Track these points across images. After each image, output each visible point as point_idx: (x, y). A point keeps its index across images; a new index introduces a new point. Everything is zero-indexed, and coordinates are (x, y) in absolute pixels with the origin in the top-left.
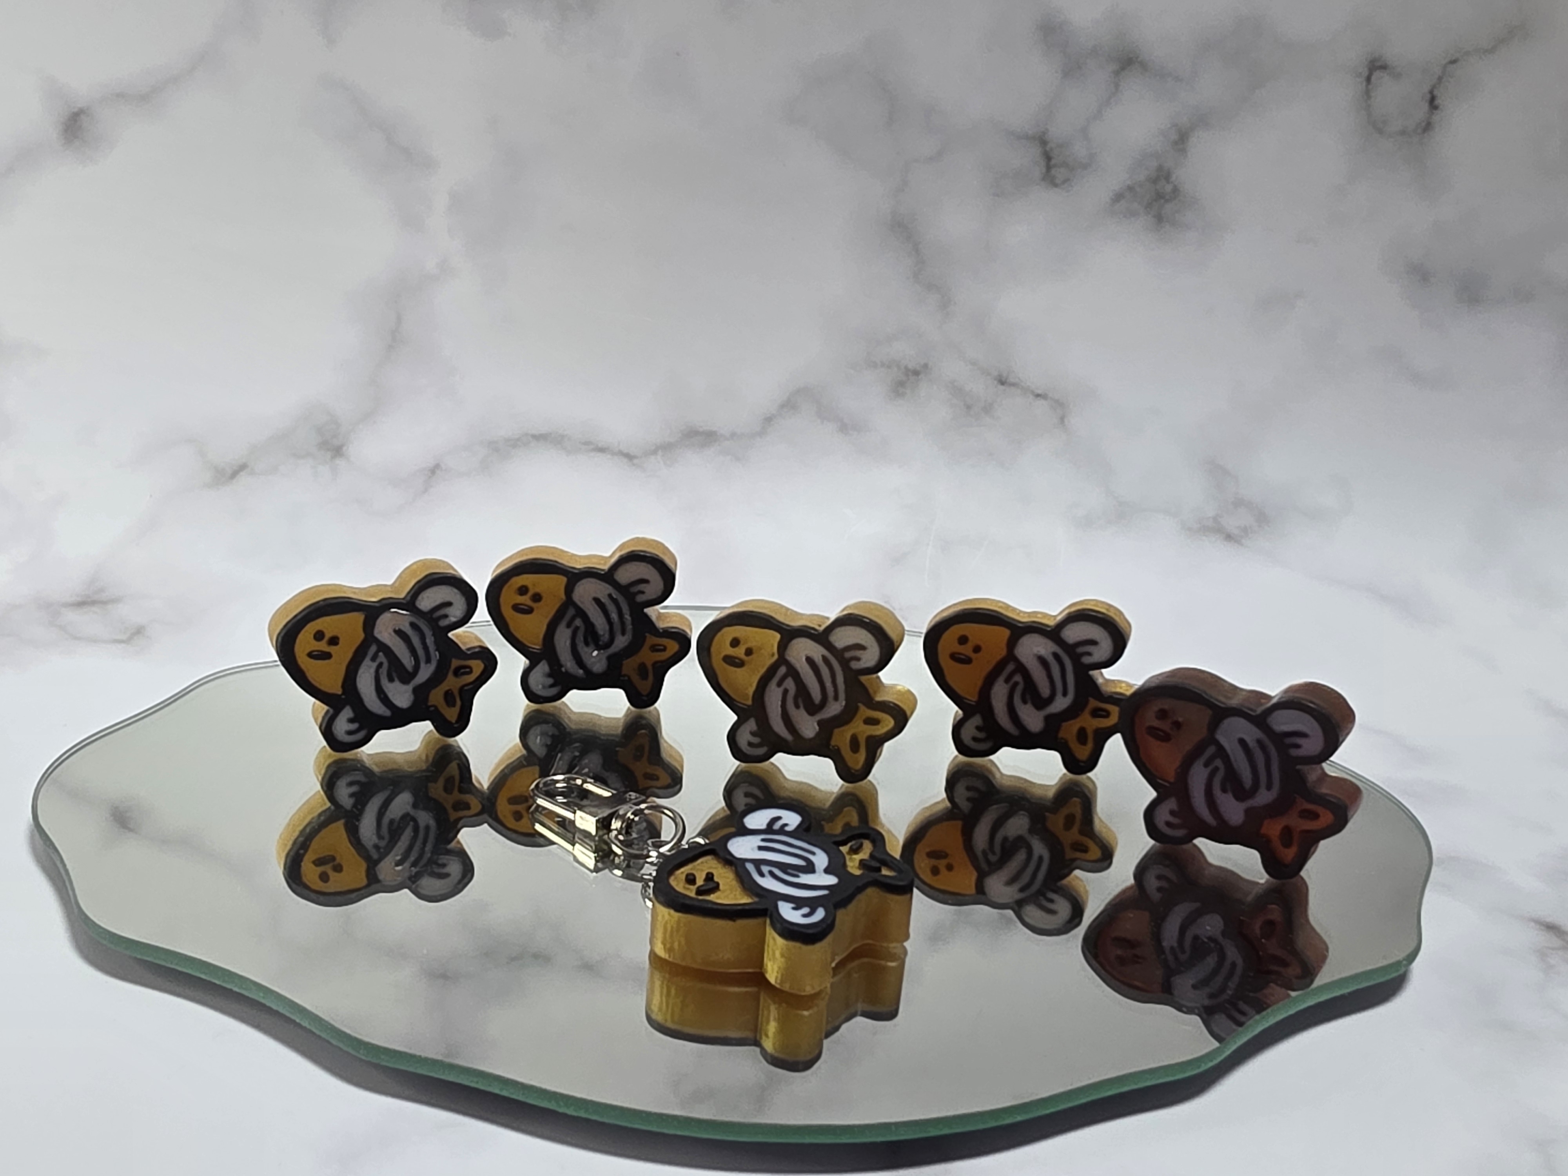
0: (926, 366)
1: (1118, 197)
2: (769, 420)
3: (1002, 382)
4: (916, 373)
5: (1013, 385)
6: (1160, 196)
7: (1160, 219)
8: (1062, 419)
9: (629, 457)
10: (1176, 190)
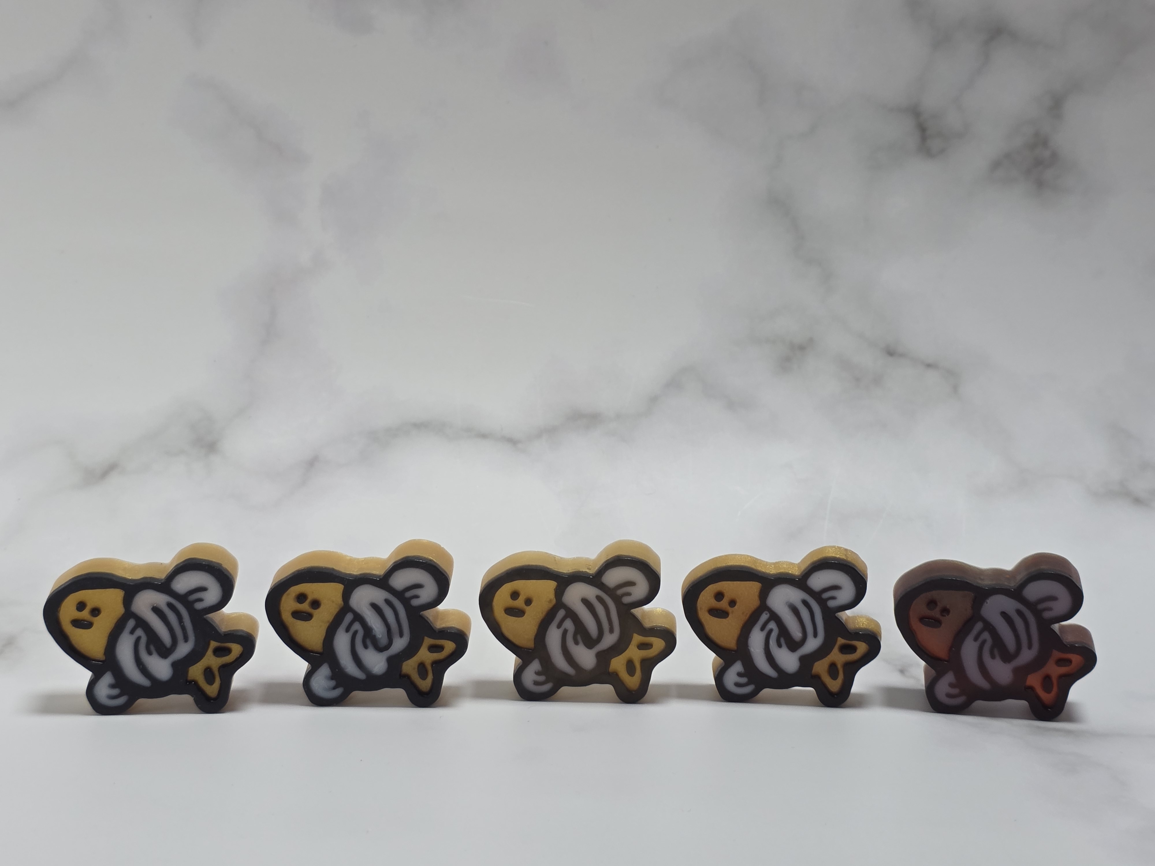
0: (811, 340)
1: (996, 165)
2: (654, 400)
3: (891, 352)
4: (802, 348)
5: (902, 355)
6: (1039, 163)
7: (1040, 184)
8: (955, 389)
9: (512, 441)
10: (1055, 156)
